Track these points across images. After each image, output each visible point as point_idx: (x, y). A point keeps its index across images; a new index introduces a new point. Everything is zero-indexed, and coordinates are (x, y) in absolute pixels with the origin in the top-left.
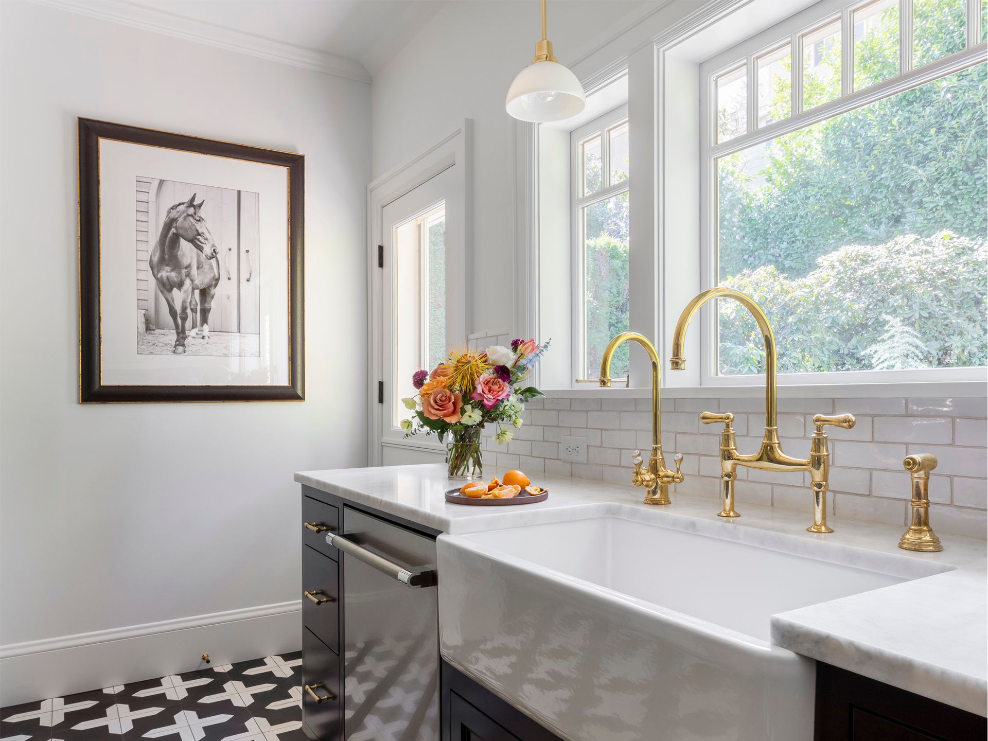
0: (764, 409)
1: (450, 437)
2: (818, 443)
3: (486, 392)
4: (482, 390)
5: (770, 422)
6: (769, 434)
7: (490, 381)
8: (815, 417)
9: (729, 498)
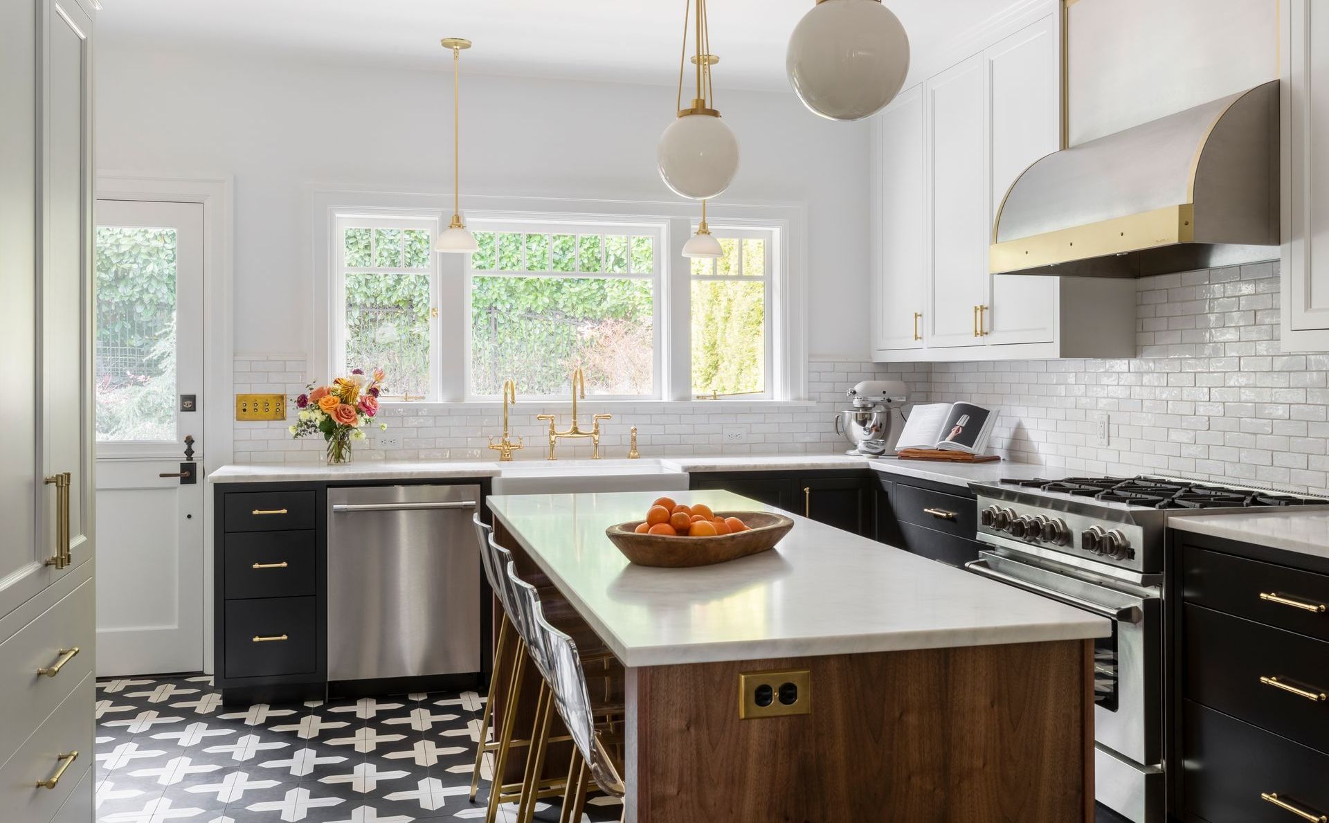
0: (572, 413)
2: (597, 426)
5: (575, 418)
6: (575, 423)
8: (595, 415)
9: (551, 453)
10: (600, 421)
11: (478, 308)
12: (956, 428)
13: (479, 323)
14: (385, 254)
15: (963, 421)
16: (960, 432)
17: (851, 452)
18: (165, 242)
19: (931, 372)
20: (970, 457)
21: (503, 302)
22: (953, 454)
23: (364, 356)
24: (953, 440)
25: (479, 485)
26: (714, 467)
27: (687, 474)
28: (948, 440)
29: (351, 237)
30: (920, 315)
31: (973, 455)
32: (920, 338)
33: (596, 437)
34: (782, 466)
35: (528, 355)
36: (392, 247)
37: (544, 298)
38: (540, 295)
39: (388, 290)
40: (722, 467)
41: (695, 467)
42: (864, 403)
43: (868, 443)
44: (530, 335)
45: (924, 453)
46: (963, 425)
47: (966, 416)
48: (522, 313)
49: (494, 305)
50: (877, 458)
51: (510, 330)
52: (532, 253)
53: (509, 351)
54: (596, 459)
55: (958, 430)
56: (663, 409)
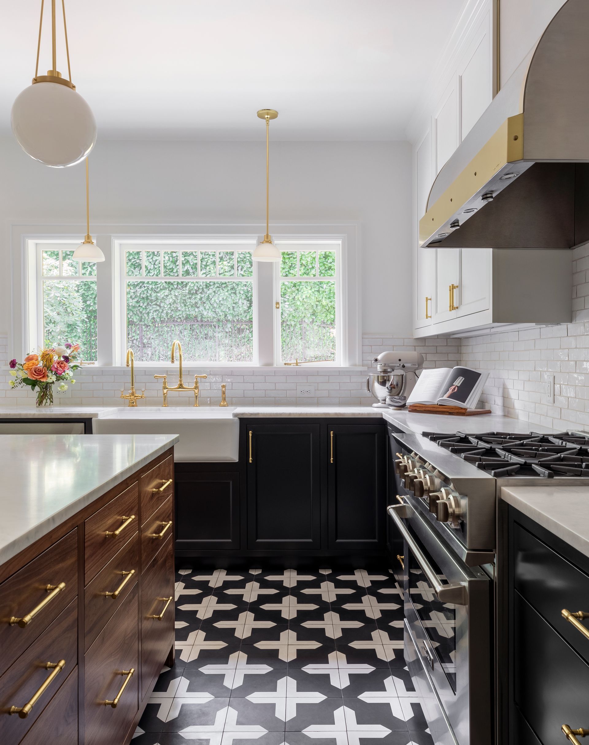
0: (179, 373)
1: (37, 388)
2: (196, 383)
3: (59, 367)
4: (57, 366)
5: (181, 377)
6: (181, 381)
7: (59, 362)
8: (195, 376)
9: (166, 402)
10: (199, 380)
11: (295, 321)
12: (453, 387)
13: (296, 329)
14: (242, 292)
15: (459, 382)
16: (456, 390)
17: (375, 405)
18: (131, 289)
19: (461, 346)
20: (463, 411)
21: (308, 318)
22: (448, 408)
23: (234, 348)
24: (450, 397)
25: (83, 424)
26: (258, 414)
27: (236, 419)
28: (445, 397)
29: (224, 284)
30: (430, 299)
31: (466, 409)
32: (431, 317)
33: (196, 391)
34: (311, 414)
35: (323, 347)
36: (245, 288)
37: (331, 315)
38: (329, 314)
39: (245, 312)
40: (264, 414)
41: (243, 414)
42: (385, 368)
43: (392, 398)
44: (324, 336)
45: (428, 407)
46: (459, 385)
47: (461, 377)
48: (319, 324)
49: (303, 320)
50: (401, 410)
51: (313, 334)
52: (323, 290)
53: (313, 345)
54: (197, 406)
55: (454, 389)
56: (253, 372)
